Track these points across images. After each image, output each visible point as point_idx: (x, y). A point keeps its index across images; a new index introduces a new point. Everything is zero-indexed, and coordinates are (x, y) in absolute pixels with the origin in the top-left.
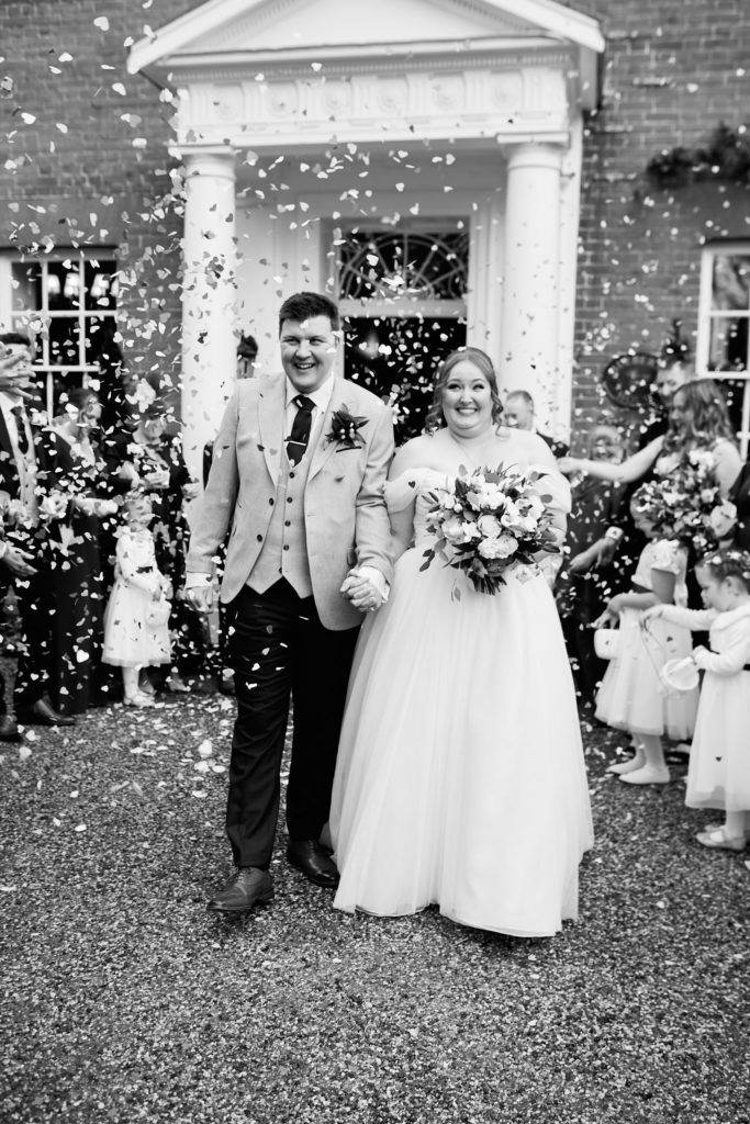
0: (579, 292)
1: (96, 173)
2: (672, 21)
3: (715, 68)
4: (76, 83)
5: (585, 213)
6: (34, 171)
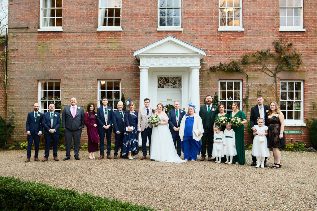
0: (200, 88)
1: (117, 67)
2: (212, 47)
3: (219, 54)
4: (114, 52)
5: (200, 75)
6: (106, 66)
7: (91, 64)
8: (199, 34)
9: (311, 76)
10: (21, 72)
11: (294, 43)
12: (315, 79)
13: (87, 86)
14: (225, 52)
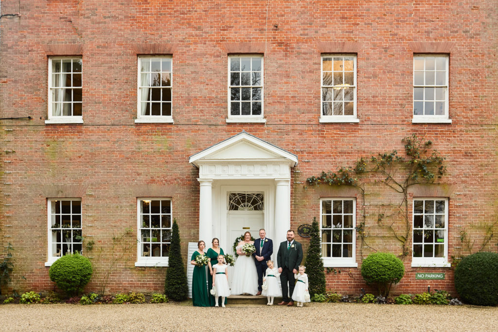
0: (291, 210)
1: (166, 179)
2: (310, 147)
3: (321, 158)
4: (161, 156)
5: (291, 191)
6: (149, 177)
7: (127, 174)
8: (290, 128)
9: (459, 191)
10: (21, 185)
11: (434, 142)
12: (465, 195)
13: (121, 207)
14: (330, 156)
